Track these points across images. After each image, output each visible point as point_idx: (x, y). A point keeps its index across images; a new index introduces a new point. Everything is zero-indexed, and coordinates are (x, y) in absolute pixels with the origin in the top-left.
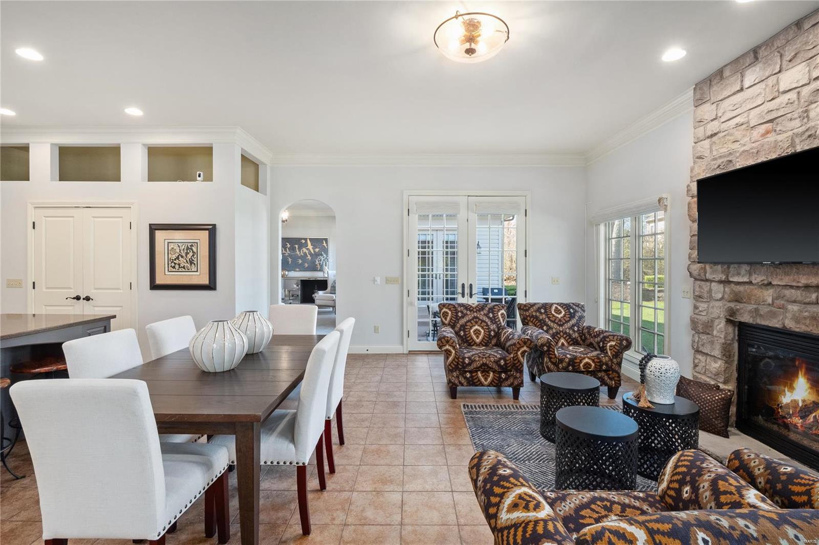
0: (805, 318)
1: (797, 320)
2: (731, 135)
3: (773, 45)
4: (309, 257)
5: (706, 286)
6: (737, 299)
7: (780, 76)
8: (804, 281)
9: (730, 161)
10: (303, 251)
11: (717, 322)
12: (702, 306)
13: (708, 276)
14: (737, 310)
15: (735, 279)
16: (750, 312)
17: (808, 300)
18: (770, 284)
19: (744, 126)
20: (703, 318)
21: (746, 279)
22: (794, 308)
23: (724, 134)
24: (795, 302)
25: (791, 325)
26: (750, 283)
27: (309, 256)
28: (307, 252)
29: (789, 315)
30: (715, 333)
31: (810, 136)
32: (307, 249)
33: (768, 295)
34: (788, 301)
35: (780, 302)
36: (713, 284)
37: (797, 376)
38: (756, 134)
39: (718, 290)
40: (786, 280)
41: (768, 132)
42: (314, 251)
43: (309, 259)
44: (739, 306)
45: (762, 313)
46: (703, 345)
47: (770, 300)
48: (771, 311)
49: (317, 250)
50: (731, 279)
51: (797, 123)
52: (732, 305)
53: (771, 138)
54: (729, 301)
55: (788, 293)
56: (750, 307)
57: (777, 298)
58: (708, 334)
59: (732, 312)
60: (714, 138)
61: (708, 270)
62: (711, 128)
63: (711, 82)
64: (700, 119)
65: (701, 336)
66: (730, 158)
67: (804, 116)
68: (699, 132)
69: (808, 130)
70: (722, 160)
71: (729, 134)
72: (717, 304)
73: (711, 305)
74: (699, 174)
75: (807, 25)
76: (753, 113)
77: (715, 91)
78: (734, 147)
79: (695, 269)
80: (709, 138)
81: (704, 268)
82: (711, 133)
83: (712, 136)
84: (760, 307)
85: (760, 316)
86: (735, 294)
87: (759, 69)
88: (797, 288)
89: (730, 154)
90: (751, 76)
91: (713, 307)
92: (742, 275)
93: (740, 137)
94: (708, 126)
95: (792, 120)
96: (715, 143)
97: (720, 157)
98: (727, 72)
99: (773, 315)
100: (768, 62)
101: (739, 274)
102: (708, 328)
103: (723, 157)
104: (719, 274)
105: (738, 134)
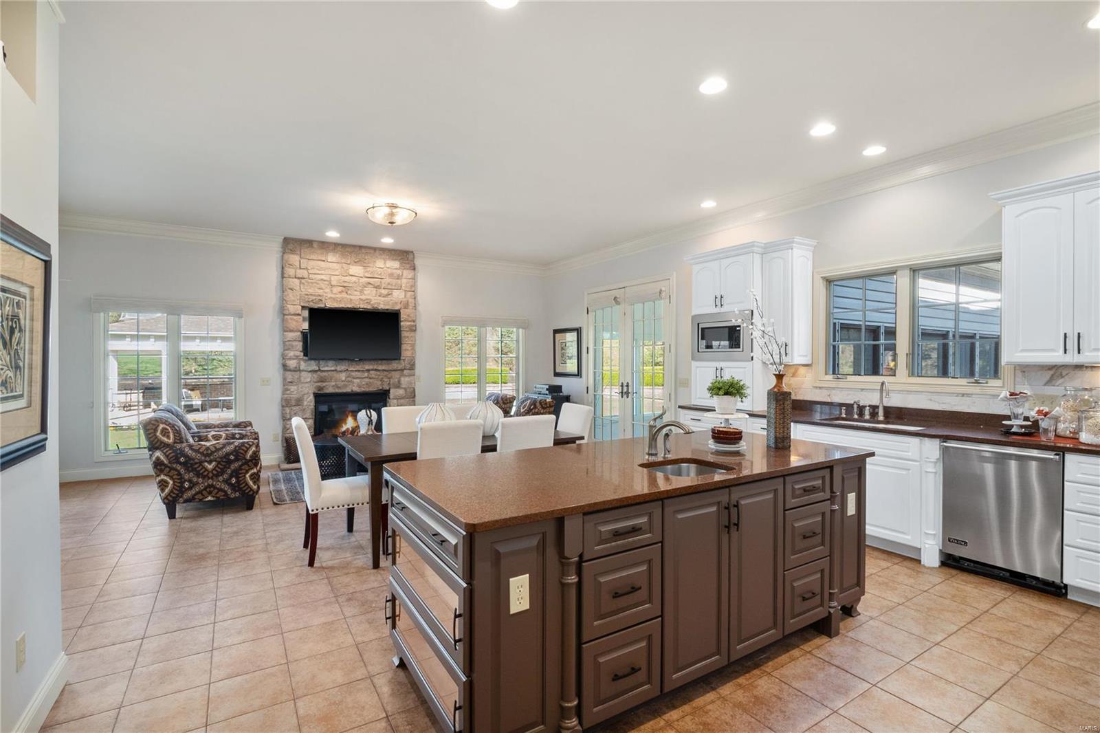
0: (363, 385)
1: (359, 386)
2: (318, 284)
3: (346, 249)
5: (296, 375)
6: (322, 380)
7: (351, 267)
8: (367, 367)
9: (321, 300)
11: (305, 397)
12: (293, 388)
13: (302, 368)
14: (323, 387)
15: (326, 369)
16: (333, 386)
17: (363, 377)
18: (347, 370)
19: (326, 282)
20: (295, 396)
21: (333, 369)
22: (358, 381)
24: (357, 378)
25: (356, 389)
26: (336, 370)
29: (355, 385)
30: (305, 403)
31: (367, 302)
33: (343, 376)
34: (354, 378)
35: (350, 379)
36: (303, 373)
37: (348, 417)
38: (335, 290)
39: (306, 377)
40: (357, 368)
41: (343, 291)
44: (324, 384)
47: (344, 379)
50: (321, 369)
51: (358, 293)
52: (319, 384)
53: (344, 295)
54: (316, 382)
55: (353, 374)
56: (332, 384)
57: (348, 377)
58: (300, 405)
59: (320, 388)
60: (303, 281)
61: (303, 366)
62: (301, 273)
63: (301, 243)
64: (290, 263)
65: (294, 408)
66: (320, 298)
67: (361, 291)
68: (290, 271)
69: (367, 299)
70: (314, 298)
71: (316, 283)
72: (307, 385)
73: (300, 386)
74: (294, 301)
75: (363, 250)
76: (333, 278)
77: (306, 251)
78: (320, 292)
79: (292, 364)
80: (299, 278)
81: (299, 363)
82: (301, 276)
83: (301, 278)
84: (337, 383)
85: (338, 387)
86: (322, 377)
87: (338, 256)
88: (359, 371)
89: (320, 295)
90: (331, 257)
91: (302, 388)
92: (330, 366)
93: (324, 288)
94: (298, 271)
95: (356, 291)
96: (303, 283)
97: (311, 295)
98: (315, 245)
99: (346, 386)
100: (343, 255)
101: (327, 366)
102: (299, 402)
103: (315, 295)
104: (313, 365)
105: (323, 285)
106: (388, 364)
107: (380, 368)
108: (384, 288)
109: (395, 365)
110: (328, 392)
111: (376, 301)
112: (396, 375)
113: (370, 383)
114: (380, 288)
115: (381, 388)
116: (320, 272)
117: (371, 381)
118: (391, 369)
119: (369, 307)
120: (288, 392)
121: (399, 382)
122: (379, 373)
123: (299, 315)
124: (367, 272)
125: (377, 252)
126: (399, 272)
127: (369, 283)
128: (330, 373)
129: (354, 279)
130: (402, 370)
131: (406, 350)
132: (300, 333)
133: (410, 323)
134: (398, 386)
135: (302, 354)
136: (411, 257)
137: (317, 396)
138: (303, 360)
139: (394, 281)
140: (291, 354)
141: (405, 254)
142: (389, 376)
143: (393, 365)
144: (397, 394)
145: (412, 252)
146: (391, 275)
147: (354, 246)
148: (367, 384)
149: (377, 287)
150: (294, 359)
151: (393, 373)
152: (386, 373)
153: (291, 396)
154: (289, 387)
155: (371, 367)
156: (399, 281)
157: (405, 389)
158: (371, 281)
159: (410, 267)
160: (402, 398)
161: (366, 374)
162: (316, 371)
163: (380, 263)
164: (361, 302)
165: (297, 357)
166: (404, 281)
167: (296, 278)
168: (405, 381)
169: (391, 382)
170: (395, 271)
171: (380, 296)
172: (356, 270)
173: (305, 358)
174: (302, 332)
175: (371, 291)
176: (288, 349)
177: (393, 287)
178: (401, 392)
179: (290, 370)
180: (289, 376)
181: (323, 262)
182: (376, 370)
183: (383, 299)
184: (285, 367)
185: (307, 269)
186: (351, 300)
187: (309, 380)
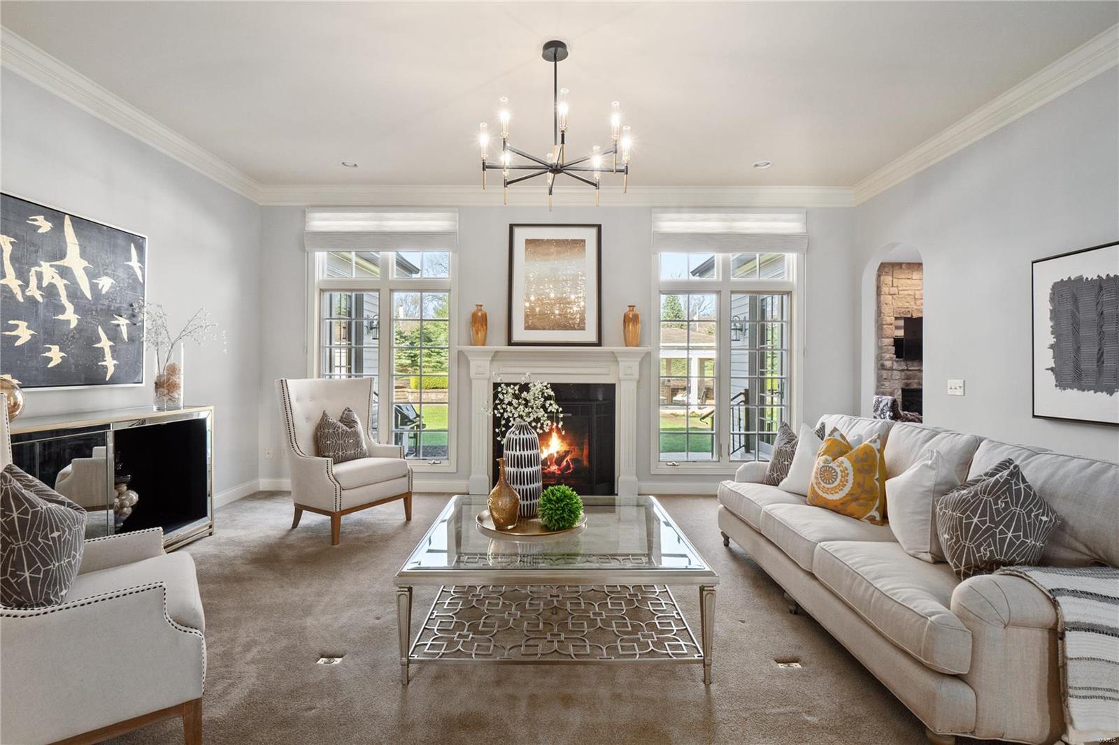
2: (906, 298)
4: (70, 316)
6: (908, 378)
10: (40, 276)
11: (896, 391)
12: (887, 384)
13: (894, 367)
15: (912, 368)
16: (916, 383)
19: (911, 297)
21: (917, 368)
23: (900, 296)
27: (70, 308)
28: (60, 284)
32: (64, 272)
36: (895, 372)
39: (897, 375)
42: (94, 287)
43: (68, 322)
44: (910, 381)
49: (105, 283)
50: (909, 368)
52: (906, 381)
54: (904, 380)
56: (916, 381)
59: (907, 385)
60: (894, 296)
61: (896, 366)
62: (894, 290)
63: (893, 267)
64: (884, 282)
66: (908, 310)
68: (885, 289)
71: (904, 297)
72: (897, 381)
73: (892, 382)
74: (890, 313)
76: (917, 292)
77: (897, 273)
78: (907, 305)
79: (888, 364)
80: (891, 295)
81: (892, 364)
82: (893, 293)
86: (908, 376)
89: (907, 308)
93: (910, 301)
94: (891, 289)
97: (901, 307)
98: (904, 266)
103: (904, 308)
104: (902, 365)
105: (909, 299)
116: (905, 288)
120: (883, 387)
123: (891, 324)
128: (914, 372)
132: (893, 340)
135: (895, 356)
137: (903, 390)
138: (897, 362)
140: (888, 356)
150: (889, 360)
153: (886, 390)
154: (885, 383)
162: (903, 370)
165: (891, 359)
167: (889, 294)
173: (897, 359)
174: (894, 339)
176: (885, 352)
179: (885, 369)
180: (885, 374)
181: (908, 280)
184: (883, 367)
185: (897, 287)
187: (898, 377)
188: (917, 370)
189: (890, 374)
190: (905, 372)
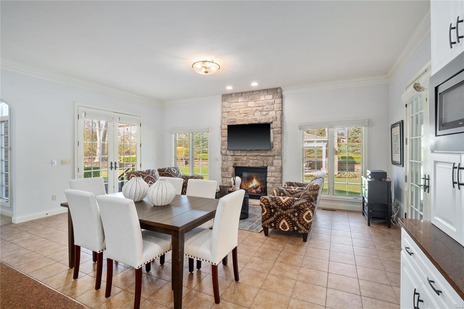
0: (254, 163)
1: (252, 164)
2: (235, 114)
3: (246, 94)
5: (226, 157)
6: (236, 160)
7: (248, 102)
8: (255, 154)
9: (235, 121)
11: (230, 167)
12: (225, 163)
13: (228, 154)
14: (237, 163)
15: (237, 154)
16: (240, 163)
17: (254, 159)
18: (246, 155)
19: (238, 112)
20: (225, 167)
21: (240, 154)
22: (251, 161)
23: (232, 113)
24: (251, 159)
25: (251, 165)
26: (241, 155)
30: (229, 171)
33: (245, 158)
34: (250, 159)
35: (248, 160)
36: (229, 156)
37: (253, 179)
38: (242, 115)
39: (230, 158)
40: (251, 154)
41: (245, 116)
44: (237, 162)
45: (244, 163)
46: (225, 175)
47: (245, 160)
48: (245, 163)
50: (235, 154)
51: (252, 116)
52: (235, 162)
53: (246, 118)
54: (234, 161)
55: (250, 157)
56: (240, 162)
57: (247, 159)
58: (227, 171)
59: (235, 164)
61: (228, 152)
63: (228, 96)
64: (224, 106)
65: (224, 172)
66: (235, 120)
67: (254, 114)
68: (224, 110)
69: (255, 118)
70: (232, 120)
71: (234, 113)
72: (230, 162)
73: (228, 162)
74: (225, 123)
75: (254, 93)
76: (241, 110)
77: (230, 100)
78: (236, 117)
79: (224, 152)
81: (226, 152)
82: (228, 111)
83: (228, 112)
84: (243, 162)
85: (243, 164)
86: (236, 159)
87: (242, 98)
88: (252, 156)
89: (235, 119)
90: (240, 100)
91: (228, 163)
92: (239, 153)
94: (227, 109)
95: (251, 115)
96: (229, 114)
97: (231, 119)
98: (233, 95)
99: (246, 163)
100: (245, 98)
101: (238, 153)
102: (227, 170)
103: (233, 119)
104: (232, 153)
105: (237, 114)
106: (265, 153)
107: (262, 154)
108: (265, 111)
109: (269, 153)
110: (238, 166)
111: (259, 119)
112: (271, 159)
113: (258, 162)
114: (263, 112)
115: (263, 165)
116: (235, 108)
117: (258, 161)
118: (267, 155)
119: (257, 122)
121: (272, 163)
122: (262, 157)
123: (226, 129)
124: (256, 104)
125: (261, 92)
126: (273, 101)
127: (257, 110)
129: (250, 109)
130: (274, 156)
131: (275, 144)
133: (277, 129)
134: (272, 164)
135: (227, 147)
136: (279, 91)
137: (235, 167)
139: (269, 107)
140: (223, 147)
141: (276, 90)
142: (267, 159)
143: (268, 153)
144: (271, 169)
145: (280, 88)
146: (268, 103)
147: (250, 92)
148: (256, 163)
149: (261, 111)
150: (224, 150)
151: (269, 157)
152: (265, 157)
153: (224, 166)
155: (257, 154)
156: (273, 106)
157: (276, 167)
158: (258, 108)
159: (279, 97)
160: (274, 172)
161: (256, 158)
162: (233, 156)
163: (262, 98)
164: (253, 120)
165: (226, 149)
166: (275, 105)
167: (226, 112)
168: (276, 162)
169: (268, 163)
170: (270, 101)
171: (262, 116)
172: (251, 104)
173: (228, 149)
175: (258, 113)
176: (223, 145)
177: (269, 110)
178: (273, 168)
179: (224, 155)
181: (236, 103)
182: (259, 155)
183: (263, 117)
184: (222, 154)
185: (230, 107)
186: (248, 119)
187: (231, 160)
188: (240, 155)
189: (226, 158)
190: (235, 156)
